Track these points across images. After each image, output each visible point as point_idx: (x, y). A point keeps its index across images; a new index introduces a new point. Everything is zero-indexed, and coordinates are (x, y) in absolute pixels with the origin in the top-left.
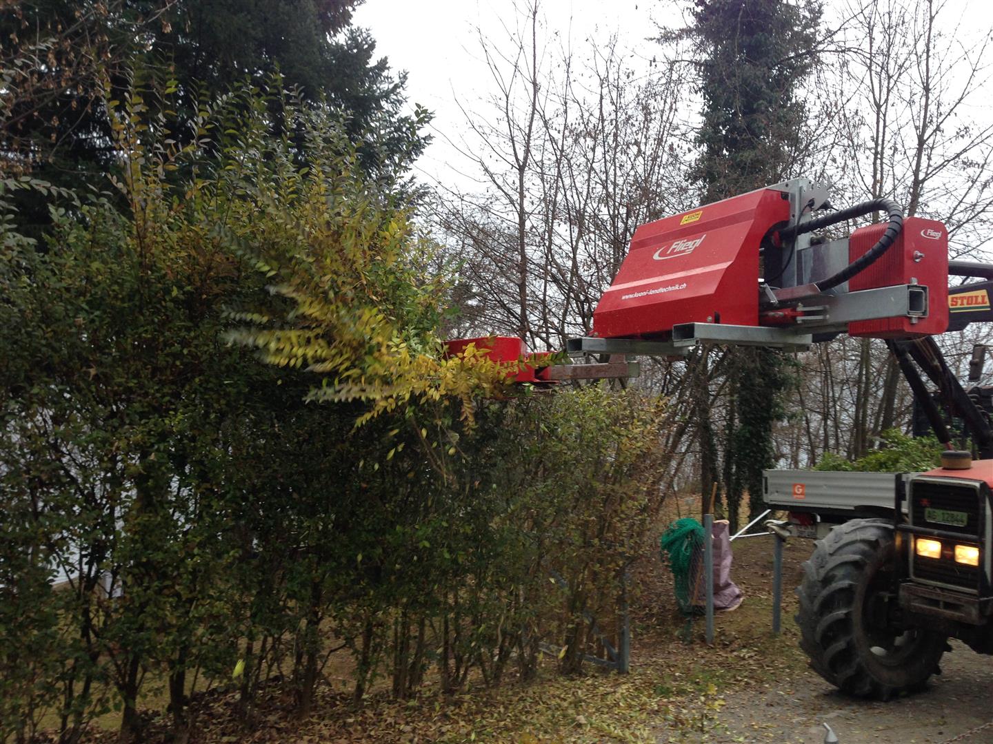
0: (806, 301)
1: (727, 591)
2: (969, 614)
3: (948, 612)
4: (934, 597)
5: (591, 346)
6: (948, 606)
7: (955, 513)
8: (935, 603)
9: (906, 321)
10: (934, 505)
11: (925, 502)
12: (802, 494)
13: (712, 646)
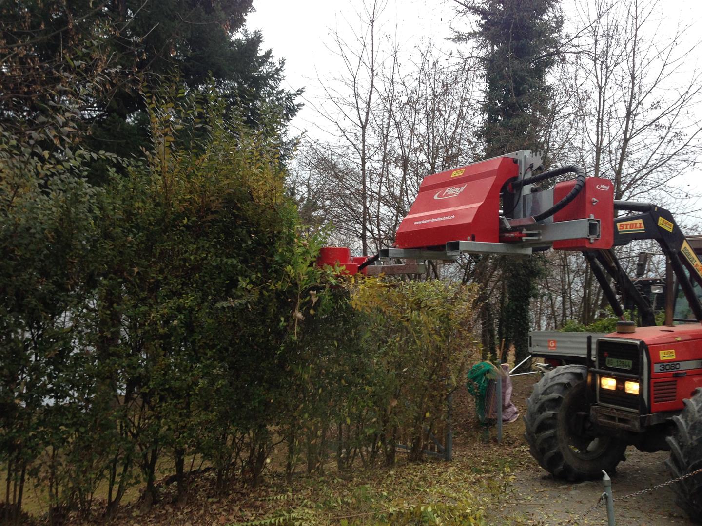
0: (528, 227)
1: (509, 410)
2: (634, 425)
3: (621, 425)
4: (612, 415)
5: (395, 254)
6: (621, 420)
7: (624, 361)
8: (613, 419)
9: (587, 241)
10: (612, 356)
11: (606, 354)
12: (554, 347)
13: (501, 444)
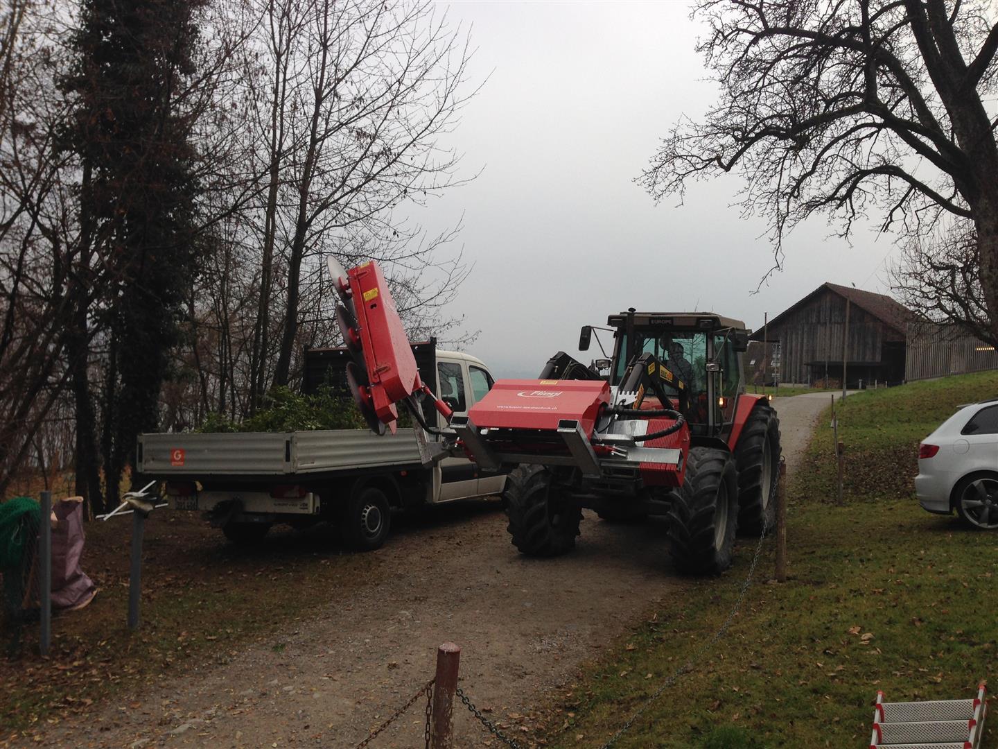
1: (76, 586)
4: (605, 483)
12: (182, 460)
13: (47, 658)
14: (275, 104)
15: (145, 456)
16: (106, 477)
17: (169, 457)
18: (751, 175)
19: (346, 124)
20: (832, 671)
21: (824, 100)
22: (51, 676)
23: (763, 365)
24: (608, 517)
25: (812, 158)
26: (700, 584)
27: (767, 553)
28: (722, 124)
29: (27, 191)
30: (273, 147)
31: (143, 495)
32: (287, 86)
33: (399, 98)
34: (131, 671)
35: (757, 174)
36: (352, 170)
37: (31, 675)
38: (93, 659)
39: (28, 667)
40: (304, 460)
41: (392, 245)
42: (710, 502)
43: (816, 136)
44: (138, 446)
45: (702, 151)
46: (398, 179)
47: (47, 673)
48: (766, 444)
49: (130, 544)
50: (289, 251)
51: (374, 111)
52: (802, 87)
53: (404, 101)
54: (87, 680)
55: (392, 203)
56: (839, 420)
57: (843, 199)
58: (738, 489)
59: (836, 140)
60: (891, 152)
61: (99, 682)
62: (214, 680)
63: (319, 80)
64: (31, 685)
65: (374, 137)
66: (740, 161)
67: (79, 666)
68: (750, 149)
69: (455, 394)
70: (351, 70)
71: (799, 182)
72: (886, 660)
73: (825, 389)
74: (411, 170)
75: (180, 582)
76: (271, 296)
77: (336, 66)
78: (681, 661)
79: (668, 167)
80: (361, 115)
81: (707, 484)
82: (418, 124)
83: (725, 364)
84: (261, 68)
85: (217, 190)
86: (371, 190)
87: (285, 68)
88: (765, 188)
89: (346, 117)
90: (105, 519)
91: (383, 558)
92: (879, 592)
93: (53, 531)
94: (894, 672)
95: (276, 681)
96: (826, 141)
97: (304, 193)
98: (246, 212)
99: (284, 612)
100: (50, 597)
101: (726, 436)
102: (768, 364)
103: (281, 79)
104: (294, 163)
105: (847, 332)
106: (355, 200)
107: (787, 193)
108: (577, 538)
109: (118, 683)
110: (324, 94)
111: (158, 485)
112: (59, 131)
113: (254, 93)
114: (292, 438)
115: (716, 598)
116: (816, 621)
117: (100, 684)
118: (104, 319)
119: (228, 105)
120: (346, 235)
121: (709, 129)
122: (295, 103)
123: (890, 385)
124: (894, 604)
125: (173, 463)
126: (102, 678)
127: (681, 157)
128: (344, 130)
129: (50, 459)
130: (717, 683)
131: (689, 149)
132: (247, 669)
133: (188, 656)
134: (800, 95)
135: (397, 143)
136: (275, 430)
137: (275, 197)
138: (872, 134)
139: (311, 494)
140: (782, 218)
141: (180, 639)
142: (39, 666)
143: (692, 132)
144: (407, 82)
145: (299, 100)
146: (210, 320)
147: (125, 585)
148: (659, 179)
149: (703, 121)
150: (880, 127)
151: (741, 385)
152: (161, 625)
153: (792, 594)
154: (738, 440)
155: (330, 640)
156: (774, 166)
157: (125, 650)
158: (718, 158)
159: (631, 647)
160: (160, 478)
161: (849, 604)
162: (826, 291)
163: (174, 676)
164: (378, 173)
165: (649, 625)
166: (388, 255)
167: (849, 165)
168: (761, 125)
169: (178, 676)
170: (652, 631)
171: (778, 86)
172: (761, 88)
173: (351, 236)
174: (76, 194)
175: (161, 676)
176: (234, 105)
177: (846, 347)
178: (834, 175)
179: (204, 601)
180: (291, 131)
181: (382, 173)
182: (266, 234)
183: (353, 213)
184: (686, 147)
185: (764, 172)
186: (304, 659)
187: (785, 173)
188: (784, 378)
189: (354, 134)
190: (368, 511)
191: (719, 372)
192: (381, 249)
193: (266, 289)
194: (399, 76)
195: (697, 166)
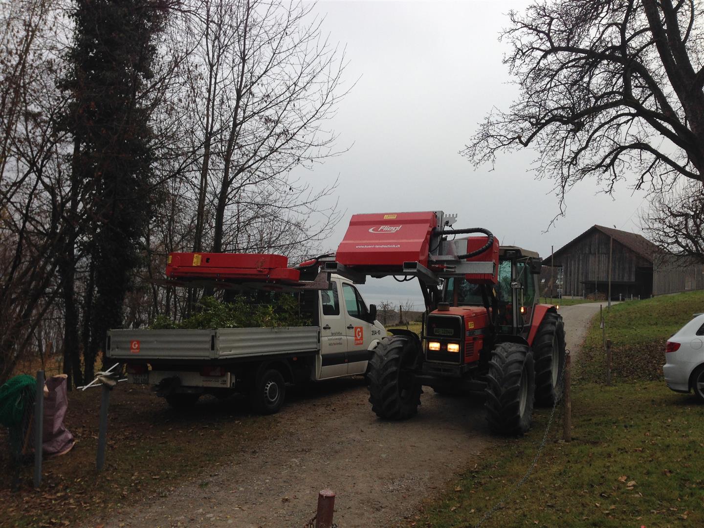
1: (62, 437)
2: (456, 373)
3: (446, 373)
4: (439, 367)
6: (445, 370)
7: (448, 329)
11: (434, 325)
12: (137, 348)
13: (38, 490)
14: (209, 100)
15: (111, 346)
16: (85, 360)
17: (129, 346)
18: (542, 149)
19: (258, 113)
20: (607, 510)
21: (594, 97)
22: (41, 503)
23: (550, 283)
24: (441, 392)
25: (586, 137)
26: (509, 442)
27: (557, 420)
28: (522, 113)
29: (34, 158)
30: (207, 129)
31: (110, 374)
32: (217, 87)
33: (295, 96)
34: (97, 501)
35: (547, 148)
36: (261, 145)
37: (27, 502)
38: (71, 492)
39: (24, 496)
40: (224, 349)
41: (288, 197)
42: (515, 382)
43: (589, 122)
44: (107, 339)
45: (507, 132)
46: (293, 151)
47: (38, 501)
48: (555, 340)
49: (99, 408)
50: (216, 201)
51: (277, 104)
52: (578, 88)
53: (298, 97)
54: (67, 507)
55: (289, 168)
56: (606, 322)
57: (608, 167)
58: (535, 373)
59: (602, 125)
60: (642, 133)
61: (75, 508)
62: (156, 508)
63: (239, 83)
64: (26, 510)
65: (277, 122)
66: (535, 139)
67: (61, 497)
68: (542, 131)
69: (332, 303)
70: (261, 76)
71: (577, 154)
72: (646, 501)
73: (596, 300)
74: (302, 145)
75: (135, 436)
76: (203, 233)
77: (251, 73)
78: (495, 500)
79: (484, 143)
80: (268, 107)
81: (514, 369)
82: (308, 113)
83: (524, 283)
84: (199, 75)
85: (166, 158)
86: (274, 158)
87: (216, 75)
88: (552, 158)
89: (258, 108)
90: (83, 390)
91: (279, 420)
92: (640, 450)
93: (45, 399)
94: (652, 511)
95: (201, 510)
96: (596, 125)
97: (227, 160)
98: (187, 174)
99: (208, 459)
100: (41, 446)
101: (526, 334)
102: (554, 282)
103: (213, 82)
104: (221, 140)
105: (611, 261)
106: (263, 166)
107: (568, 162)
108: (419, 407)
109: (88, 510)
110: (243, 93)
111: (121, 365)
112: (58, 118)
113: (194, 92)
114: (216, 333)
115: (519, 453)
116: (594, 471)
117: (76, 510)
118: (87, 248)
119: (176, 100)
120: (256, 190)
121: (512, 117)
122: (222, 99)
123: (642, 298)
124: (651, 459)
125: (132, 351)
126: (78, 505)
127: (492, 136)
128: (256, 117)
129: (47, 346)
130: (523, 517)
131: (498, 131)
132: (181, 501)
133: (139, 490)
134: (577, 93)
135: (293, 126)
136: (204, 328)
137: (207, 164)
138: (628, 121)
139: (229, 373)
140: (564, 179)
141: (133, 478)
142: (33, 496)
143: (501, 119)
144: (301, 84)
145: (225, 97)
146: (161, 249)
147: (96, 437)
148: (477, 152)
149: (508, 112)
150: (634, 116)
151: (536, 299)
152: (120, 468)
153: (576, 451)
154: (534, 338)
155: (241, 480)
156: (558, 143)
157: (94, 485)
158: (519, 137)
159: (458, 489)
160: (122, 361)
161: (618, 459)
162: (595, 231)
163: (128, 505)
164: (279, 147)
165: (472, 472)
166: (285, 204)
167: (612, 142)
168: (549, 114)
169: (131, 505)
170: (474, 477)
171: (562, 87)
172: (549, 89)
173: (260, 191)
174: (69, 161)
175: (119, 505)
176: (180, 100)
177: (610, 270)
178: (602, 150)
179: (151, 450)
180: (219, 118)
181: (282, 147)
182: (200, 189)
183: (261, 175)
184: (496, 129)
185: (552, 147)
186: (222, 493)
187: (567, 148)
188: (566, 292)
189: (263, 120)
190: (269, 386)
191: (521, 289)
192: (281, 200)
193: (199, 228)
194: (295, 80)
195: (505, 143)
